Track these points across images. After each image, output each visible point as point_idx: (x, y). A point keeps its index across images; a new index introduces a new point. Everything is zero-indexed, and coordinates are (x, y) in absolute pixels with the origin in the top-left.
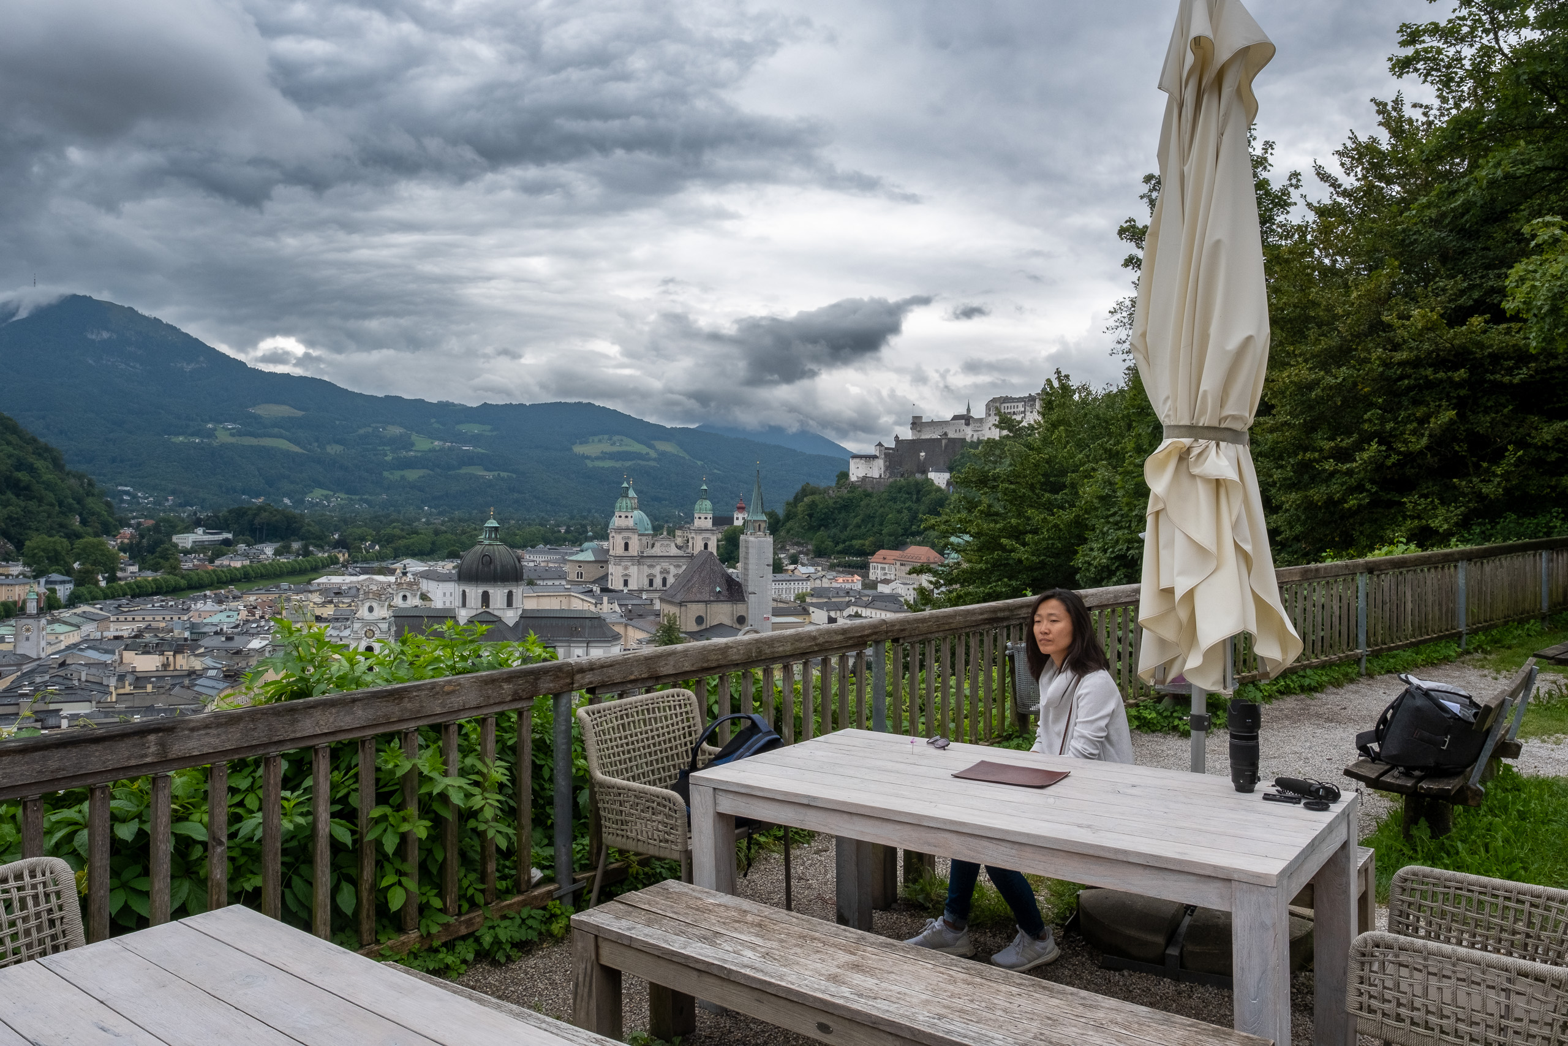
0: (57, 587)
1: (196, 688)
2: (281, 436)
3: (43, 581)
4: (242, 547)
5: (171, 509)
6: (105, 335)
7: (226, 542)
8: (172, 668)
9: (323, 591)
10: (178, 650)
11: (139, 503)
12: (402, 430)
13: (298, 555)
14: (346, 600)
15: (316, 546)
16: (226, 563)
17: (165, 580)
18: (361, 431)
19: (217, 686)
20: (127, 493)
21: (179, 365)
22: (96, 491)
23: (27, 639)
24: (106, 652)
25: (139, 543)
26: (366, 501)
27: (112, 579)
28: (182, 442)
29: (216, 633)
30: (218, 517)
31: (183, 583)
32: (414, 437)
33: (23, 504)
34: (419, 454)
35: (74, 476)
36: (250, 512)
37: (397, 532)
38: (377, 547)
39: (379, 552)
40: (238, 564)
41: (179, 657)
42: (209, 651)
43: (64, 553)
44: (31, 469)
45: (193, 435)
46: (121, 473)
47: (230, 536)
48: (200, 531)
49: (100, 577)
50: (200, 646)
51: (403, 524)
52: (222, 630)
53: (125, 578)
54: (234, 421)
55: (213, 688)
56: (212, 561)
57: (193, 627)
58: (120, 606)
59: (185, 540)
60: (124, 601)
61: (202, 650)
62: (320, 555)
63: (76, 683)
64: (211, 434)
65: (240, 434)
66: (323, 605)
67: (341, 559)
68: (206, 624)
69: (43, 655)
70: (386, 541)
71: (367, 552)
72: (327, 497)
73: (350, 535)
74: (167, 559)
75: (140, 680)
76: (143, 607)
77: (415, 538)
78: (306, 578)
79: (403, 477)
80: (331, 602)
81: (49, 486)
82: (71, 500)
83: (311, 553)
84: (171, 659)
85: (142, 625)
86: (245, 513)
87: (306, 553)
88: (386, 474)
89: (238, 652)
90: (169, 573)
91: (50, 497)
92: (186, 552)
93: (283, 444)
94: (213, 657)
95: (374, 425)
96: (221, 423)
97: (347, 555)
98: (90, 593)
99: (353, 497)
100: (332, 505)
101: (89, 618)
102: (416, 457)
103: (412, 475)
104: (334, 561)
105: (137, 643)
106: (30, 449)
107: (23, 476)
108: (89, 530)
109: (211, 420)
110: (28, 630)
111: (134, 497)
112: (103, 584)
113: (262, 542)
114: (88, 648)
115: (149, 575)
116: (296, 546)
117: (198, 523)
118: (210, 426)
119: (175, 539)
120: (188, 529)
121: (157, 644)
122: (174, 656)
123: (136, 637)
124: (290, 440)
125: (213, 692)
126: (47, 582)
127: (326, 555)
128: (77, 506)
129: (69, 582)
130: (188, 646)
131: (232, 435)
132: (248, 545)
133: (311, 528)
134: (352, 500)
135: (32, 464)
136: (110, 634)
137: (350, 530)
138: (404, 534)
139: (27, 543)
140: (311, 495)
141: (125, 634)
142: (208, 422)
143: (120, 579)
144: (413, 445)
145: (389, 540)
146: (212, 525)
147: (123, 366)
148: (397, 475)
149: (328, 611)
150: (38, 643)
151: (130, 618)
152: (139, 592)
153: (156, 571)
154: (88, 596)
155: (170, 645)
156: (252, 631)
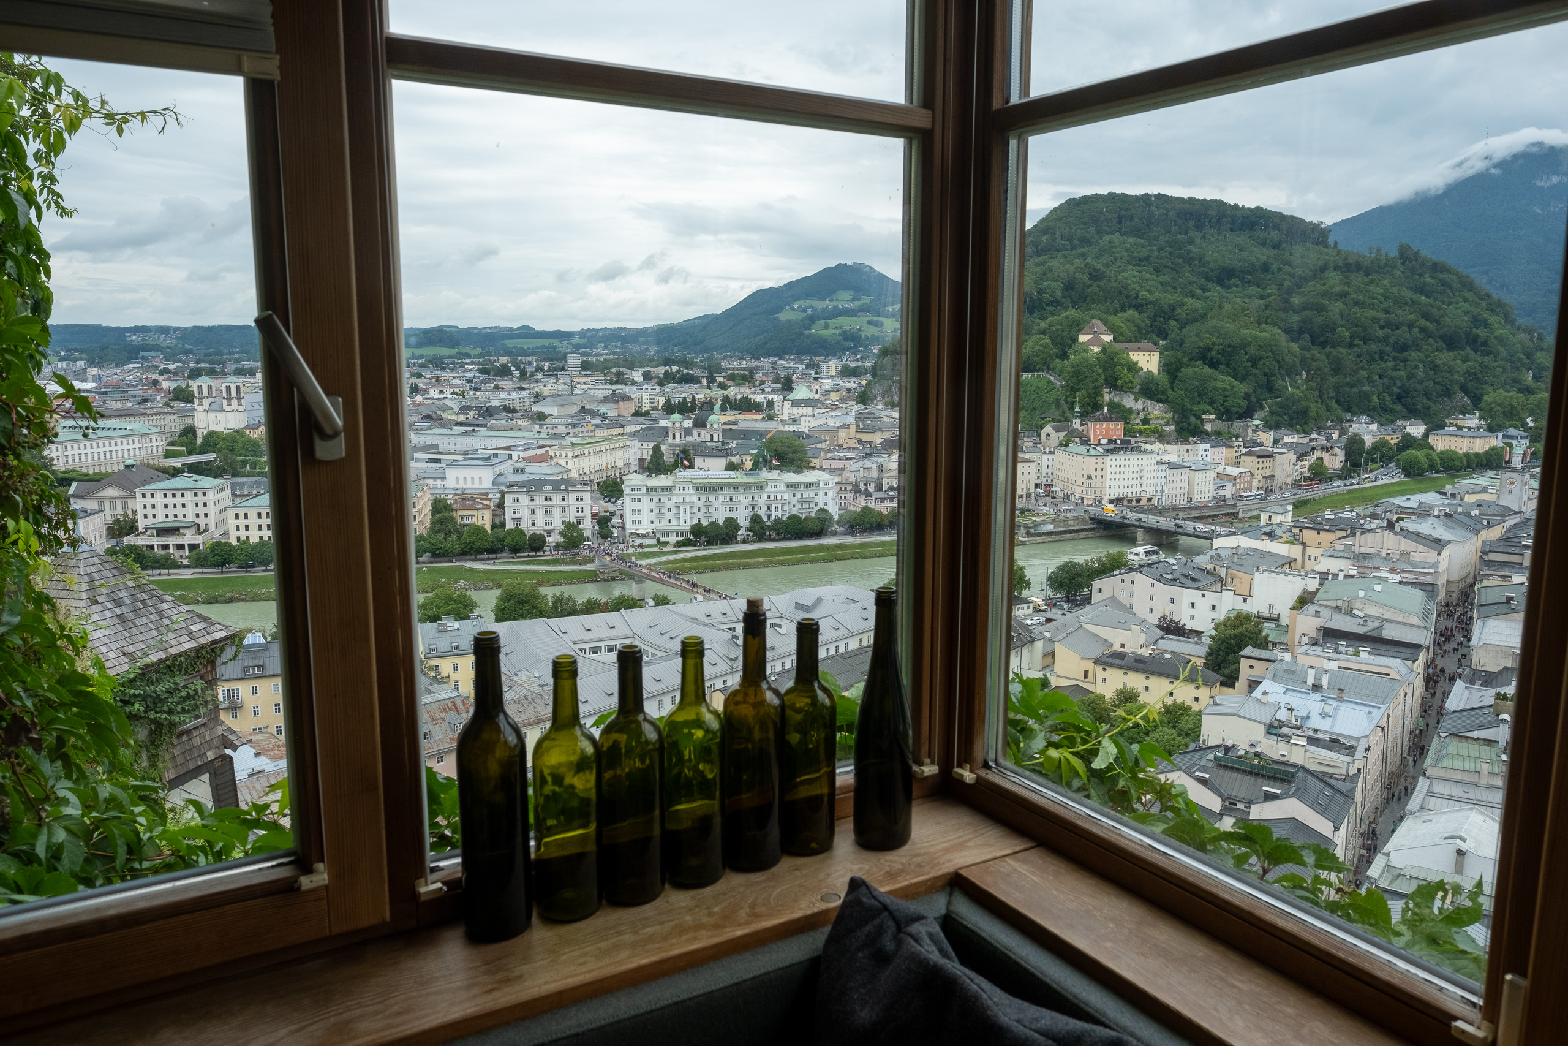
0: (1514, 442)
3: (1500, 435)
6: (1555, 180)
23: (1511, 492)
33: (1480, 359)
35: (1524, 331)
43: (1519, 408)
44: (1486, 324)
69: (1524, 509)
81: (1501, 340)
82: (1521, 355)
91: (1503, 352)
106: (1484, 304)
107: (1481, 332)
108: (1542, 385)
110: (1512, 483)
126: (1504, 437)
128: (1527, 361)
129: (1525, 437)
135: (1486, 320)
139: (1485, 397)
150: (1521, 497)
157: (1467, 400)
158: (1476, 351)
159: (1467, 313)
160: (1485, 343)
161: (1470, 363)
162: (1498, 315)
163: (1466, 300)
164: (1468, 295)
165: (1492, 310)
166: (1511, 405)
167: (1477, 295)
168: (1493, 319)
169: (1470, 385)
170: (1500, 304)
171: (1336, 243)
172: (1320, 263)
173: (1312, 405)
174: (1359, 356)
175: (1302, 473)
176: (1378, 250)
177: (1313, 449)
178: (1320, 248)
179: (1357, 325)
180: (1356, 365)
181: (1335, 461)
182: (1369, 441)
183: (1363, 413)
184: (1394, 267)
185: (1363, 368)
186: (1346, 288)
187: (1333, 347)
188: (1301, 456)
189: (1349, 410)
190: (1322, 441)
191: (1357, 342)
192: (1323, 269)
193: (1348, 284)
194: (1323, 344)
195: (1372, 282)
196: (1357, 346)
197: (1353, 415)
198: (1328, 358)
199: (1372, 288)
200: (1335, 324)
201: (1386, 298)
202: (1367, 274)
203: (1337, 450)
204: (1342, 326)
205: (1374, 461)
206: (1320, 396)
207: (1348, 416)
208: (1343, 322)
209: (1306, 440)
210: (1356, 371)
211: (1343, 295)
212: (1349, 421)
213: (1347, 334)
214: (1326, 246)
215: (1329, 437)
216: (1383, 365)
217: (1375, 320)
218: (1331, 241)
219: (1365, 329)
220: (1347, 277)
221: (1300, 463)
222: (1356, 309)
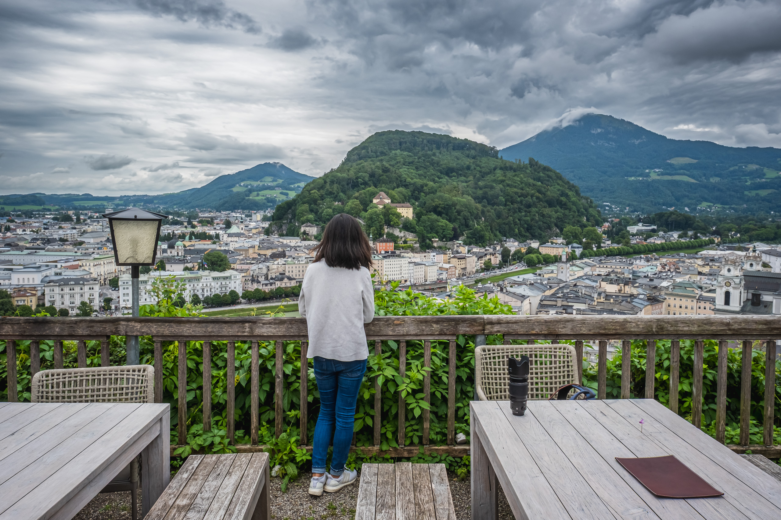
0: (576, 250)
1: (633, 303)
2: (684, 174)
3: (570, 246)
4: (661, 233)
5: (628, 214)
6: (599, 130)
7: (653, 231)
8: (623, 292)
9: (704, 258)
10: (626, 284)
11: (613, 211)
12: (757, 167)
13: (691, 238)
14: (717, 264)
15: (701, 233)
16: (653, 241)
17: (622, 248)
18: (732, 169)
19: (643, 303)
20: (607, 206)
21: (632, 141)
22: (594, 205)
23: (562, 272)
24: (594, 281)
25: (612, 230)
26: (733, 209)
27: (599, 247)
28: (633, 180)
29: (645, 277)
30: (649, 217)
31: (631, 250)
32: (765, 170)
33: (563, 211)
34: (768, 180)
35: (584, 198)
36: (666, 215)
37: (752, 226)
38: (739, 235)
39: (740, 238)
40: (659, 242)
41: (626, 287)
42: (641, 286)
43: (579, 234)
44: (567, 196)
45: (639, 176)
46: (605, 196)
47: (655, 227)
48: (640, 224)
49: (594, 246)
50: (637, 283)
51: (757, 222)
52: (648, 275)
53: (605, 247)
54: (660, 168)
55: (642, 304)
56: (645, 240)
57: (634, 273)
58: (601, 260)
59: (633, 229)
60: (603, 258)
61: (637, 285)
62: (704, 238)
63: (580, 294)
64: (648, 175)
65: (662, 174)
66: (703, 266)
67: (716, 241)
68: (640, 272)
69: (568, 280)
70: (744, 231)
71: (732, 237)
72: (710, 207)
73: (722, 227)
74: (624, 238)
75: (608, 296)
76: (611, 261)
77: (763, 230)
78: (695, 251)
79: (757, 194)
80: (708, 265)
81: (574, 203)
82: (582, 210)
83: (699, 237)
84: (623, 287)
85: (611, 270)
86: (664, 215)
87: (696, 237)
88: (746, 193)
89: (655, 287)
90: (625, 245)
91: (574, 208)
92: (633, 235)
93: (686, 179)
94: (642, 288)
95: (739, 165)
96: (653, 169)
97: (719, 239)
98: (589, 253)
99: (726, 206)
100: (712, 211)
101: (588, 265)
102: (766, 182)
103: (763, 193)
104: (712, 242)
105: (607, 278)
106: (567, 186)
107: (563, 199)
108: (590, 223)
109: (648, 168)
110: (562, 268)
111: (611, 207)
112: (595, 249)
113: (672, 231)
114: (586, 278)
115: (616, 246)
116: (690, 233)
117: (639, 221)
118: (647, 171)
119: (629, 228)
120: (635, 224)
121: (616, 280)
122: (624, 286)
123: (607, 275)
124: (689, 176)
125: (641, 306)
126: (572, 247)
127: (707, 239)
128: (585, 212)
129: (581, 248)
130: (630, 282)
131: (658, 175)
132: (665, 232)
133: (699, 224)
134: (724, 208)
135: (567, 194)
136: (596, 273)
137: (722, 225)
138: (756, 227)
139: (564, 229)
140: (700, 205)
141: (603, 274)
142: (646, 169)
143: (602, 247)
144: (764, 175)
145: (747, 231)
146: (646, 222)
147: (607, 145)
148: (754, 193)
149: (706, 270)
150: (566, 275)
151: (605, 266)
152: (611, 254)
153: (619, 244)
154: (588, 255)
155: (622, 281)
156: (663, 277)
157: (558, 231)
158: (561, 208)
159: (559, 190)
160: (565, 204)
161: (558, 213)
162: (573, 191)
163: (558, 184)
164: (560, 182)
165: (570, 189)
166: (576, 233)
167: (563, 182)
168: (570, 193)
169: (559, 224)
170: (573, 186)
171: (502, 157)
172: (494, 166)
173: (487, 234)
174: (509, 210)
175: (481, 266)
176: (520, 160)
177: (486, 255)
178: (494, 159)
179: (508, 195)
180: (508, 214)
181: (496, 260)
182: (513, 250)
183: (511, 237)
184: (527, 168)
185: (511, 216)
186: (504, 178)
187: (498, 206)
188: (480, 258)
189: (505, 236)
190: (491, 250)
191: (508, 203)
192: (495, 169)
193: (505, 176)
194: (493, 204)
195: (515, 175)
196: (508, 205)
197: (507, 238)
198: (495, 211)
199: (515, 178)
200: (498, 194)
201: (522, 183)
202: (515, 171)
203: (497, 255)
204: (502, 196)
205: (514, 260)
206: (491, 229)
207: (505, 238)
208: (502, 194)
209: (483, 250)
210: (507, 217)
211: (503, 181)
212: (505, 241)
213: (504, 200)
214: (497, 158)
215: (495, 249)
216: (520, 214)
217: (516, 193)
218: (499, 156)
219: (512, 197)
220: (505, 173)
221: (480, 262)
222: (508, 188)
